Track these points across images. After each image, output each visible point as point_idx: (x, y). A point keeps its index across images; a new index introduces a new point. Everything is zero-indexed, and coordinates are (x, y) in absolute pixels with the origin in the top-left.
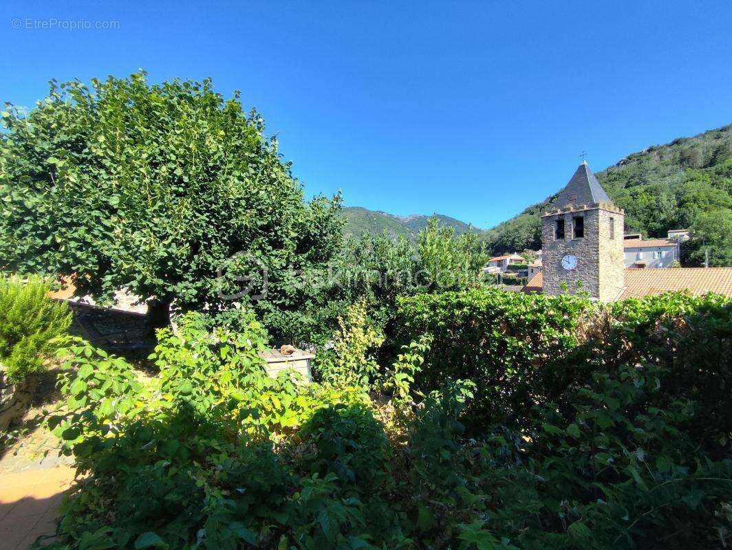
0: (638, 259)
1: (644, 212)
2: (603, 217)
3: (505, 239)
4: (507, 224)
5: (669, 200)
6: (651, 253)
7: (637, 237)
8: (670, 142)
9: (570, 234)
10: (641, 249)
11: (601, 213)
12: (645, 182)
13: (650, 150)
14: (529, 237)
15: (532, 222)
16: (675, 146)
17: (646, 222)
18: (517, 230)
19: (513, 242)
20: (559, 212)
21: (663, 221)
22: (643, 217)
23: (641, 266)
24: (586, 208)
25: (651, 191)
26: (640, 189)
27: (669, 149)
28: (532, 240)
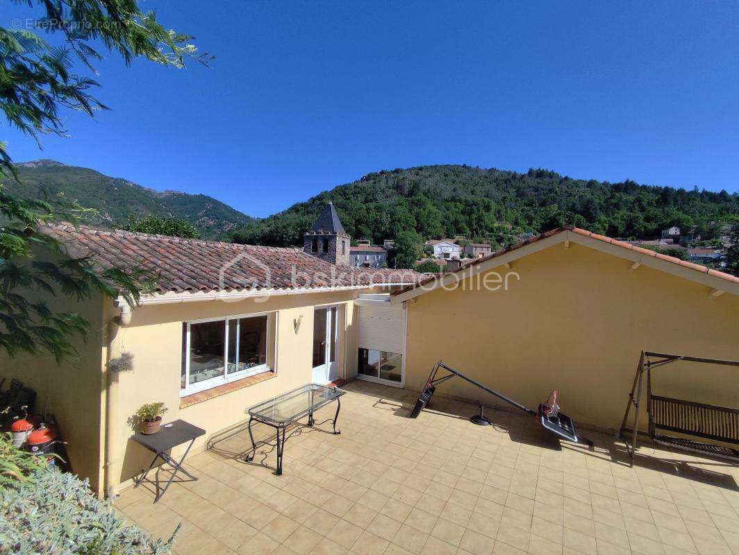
0: (366, 260)
1: (373, 224)
2: (339, 240)
3: (275, 234)
4: (275, 217)
5: (387, 218)
6: (373, 256)
7: (368, 243)
8: (393, 170)
9: (321, 250)
10: (368, 253)
11: (338, 238)
12: (376, 200)
13: (382, 173)
14: (294, 235)
15: (297, 221)
16: (395, 174)
17: (374, 232)
18: (284, 227)
19: (282, 238)
20: (315, 234)
21: (383, 233)
22: (372, 227)
23: (367, 265)
24: (330, 234)
25: (378, 209)
26: (372, 205)
27: (392, 176)
28: (297, 238)
